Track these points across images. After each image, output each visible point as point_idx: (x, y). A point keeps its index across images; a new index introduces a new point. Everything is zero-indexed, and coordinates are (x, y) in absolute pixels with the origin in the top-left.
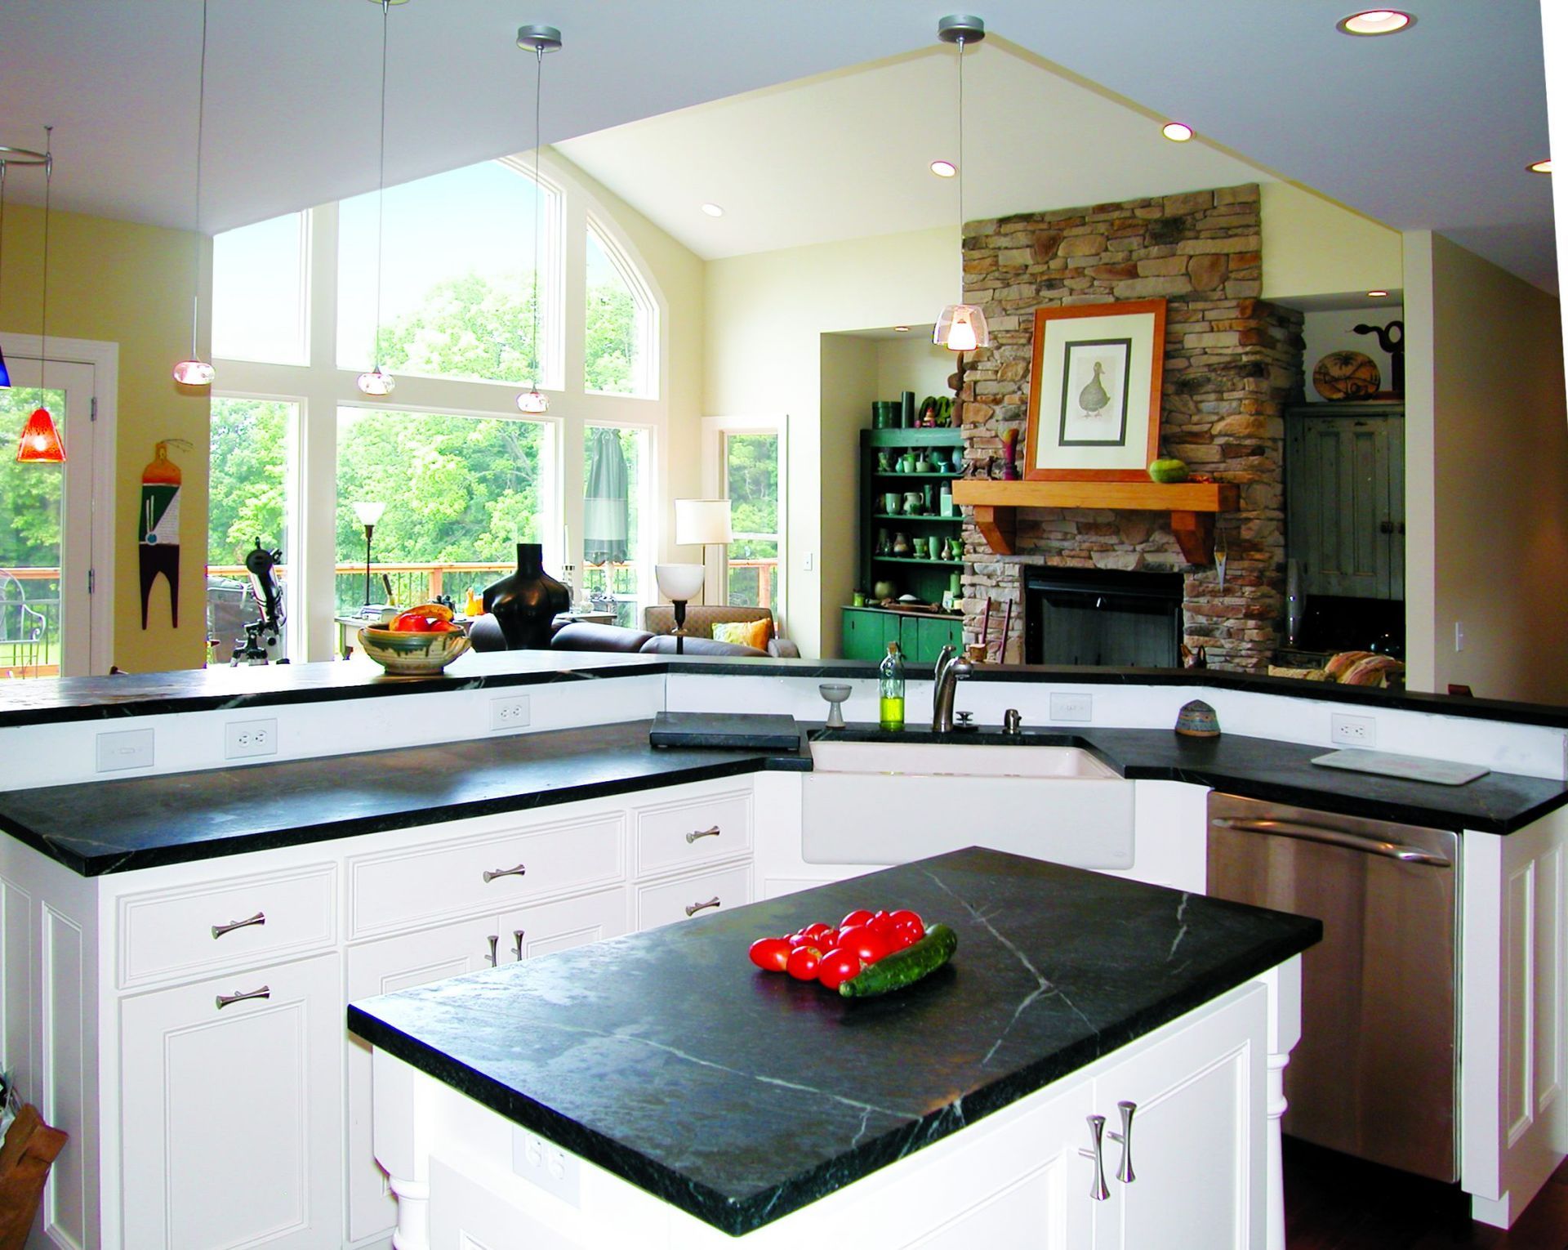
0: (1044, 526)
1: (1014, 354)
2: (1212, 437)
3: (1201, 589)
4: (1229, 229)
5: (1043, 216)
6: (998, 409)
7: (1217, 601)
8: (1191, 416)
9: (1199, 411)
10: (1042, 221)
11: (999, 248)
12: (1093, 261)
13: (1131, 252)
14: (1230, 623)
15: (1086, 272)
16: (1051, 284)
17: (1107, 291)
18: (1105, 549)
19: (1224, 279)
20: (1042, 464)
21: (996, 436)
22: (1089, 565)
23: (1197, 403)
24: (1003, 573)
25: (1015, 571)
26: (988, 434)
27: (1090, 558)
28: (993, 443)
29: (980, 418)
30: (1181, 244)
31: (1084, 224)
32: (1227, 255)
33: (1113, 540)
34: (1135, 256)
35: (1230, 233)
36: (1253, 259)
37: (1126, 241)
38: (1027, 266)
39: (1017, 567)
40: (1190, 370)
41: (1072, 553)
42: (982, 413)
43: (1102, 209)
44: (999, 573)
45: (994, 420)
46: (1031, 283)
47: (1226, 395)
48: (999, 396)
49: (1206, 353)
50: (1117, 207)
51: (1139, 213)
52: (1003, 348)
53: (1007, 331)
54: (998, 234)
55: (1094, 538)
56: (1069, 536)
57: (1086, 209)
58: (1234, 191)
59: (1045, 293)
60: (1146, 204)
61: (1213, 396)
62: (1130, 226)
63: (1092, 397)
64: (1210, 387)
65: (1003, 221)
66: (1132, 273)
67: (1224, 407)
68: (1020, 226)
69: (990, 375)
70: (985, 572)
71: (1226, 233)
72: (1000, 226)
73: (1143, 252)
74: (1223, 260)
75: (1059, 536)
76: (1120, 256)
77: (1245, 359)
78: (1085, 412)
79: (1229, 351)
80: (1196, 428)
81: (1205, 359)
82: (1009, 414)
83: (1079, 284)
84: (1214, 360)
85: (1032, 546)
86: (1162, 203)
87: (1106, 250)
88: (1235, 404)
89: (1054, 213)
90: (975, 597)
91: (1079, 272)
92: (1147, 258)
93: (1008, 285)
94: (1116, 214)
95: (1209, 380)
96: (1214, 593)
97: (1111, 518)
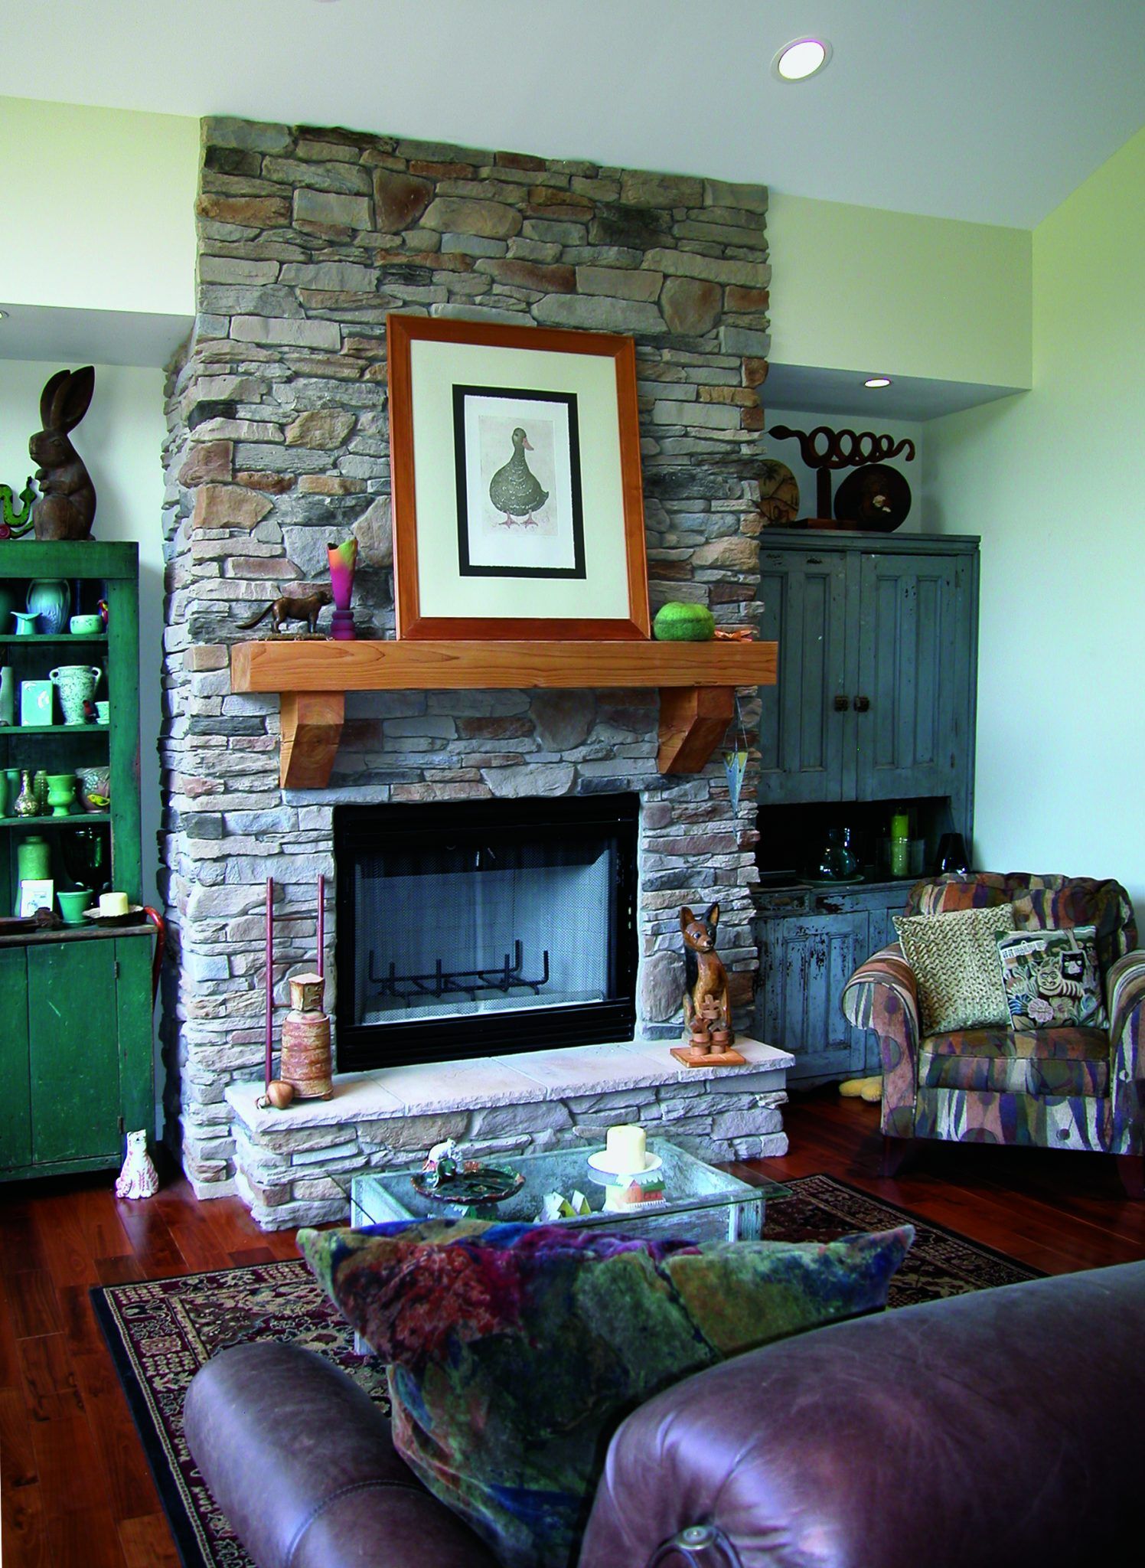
0: (388, 729)
1: (327, 396)
2: (694, 569)
3: (675, 814)
4: (726, 246)
5: (397, 142)
6: (284, 501)
7: (697, 830)
8: (661, 533)
9: (673, 527)
10: (391, 154)
11: (293, 186)
12: (494, 248)
13: (565, 246)
14: (720, 861)
15: (479, 264)
16: (411, 275)
17: (523, 306)
18: (513, 762)
19: (717, 324)
20: (430, 607)
21: (283, 555)
22: (480, 793)
23: (670, 512)
24: (295, 826)
25: (325, 820)
26: (265, 551)
27: (481, 780)
28: (273, 569)
29: (244, 518)
30: (650, 254)
31: (475, 178)
32: (723, 286)
33: (524, 745)
34: (571, 256)
35: (729, 252)
36: (756, 298)
37: (558, 228)
38: (355, 232)
39: (328, 812)
40: (662, 460)
41: (448, 775)
42: (246, 507)
43: (513, 160)
44: (286, 826)
45: (272, 522)
46: (366, 266)
47: (715, 505)
48: (288, 476)
49: (686, 435)
50: (538, 164)
51: (579, 185)
52: (302, 381)
53: (313, 350)
54: (289, 155)
55: (488, 746)
56: (439, 743)
57: (481, 154)
58: (734, 189)
59: (391, 288)
60: (593, 172)
61: (700, 504)
62: (563, 203)
63: (515, 489)
64: (696, 490)
65: (307, 133)
66: (567, 284)
67: (717, 522)
68: (344, 151)
69: (271, 432)
70: (255, 828)
71: (722, 252)
72: (295, 142)
73: (587, 252)
74: (718, 291)
75: (423, 743)
76: (550, 251)
77: (745, 450)
78: (504, 517)
79: (728, 435)
80: (674, 554)
81: (689, 445)
82: (317, 512)
83: (464, 283)
84: (702, 447)
85: (362, 768)
86: (617, 178)
87: (519, 234)
88: (730, 519)
89: (418, 145)
90: (223, 882)
91: (467, 262)
92: (593, 263)
93: (310, 261)
94: (540, 177)
95: (693, 478)
96: (694, 819)
97: (522, 706)
